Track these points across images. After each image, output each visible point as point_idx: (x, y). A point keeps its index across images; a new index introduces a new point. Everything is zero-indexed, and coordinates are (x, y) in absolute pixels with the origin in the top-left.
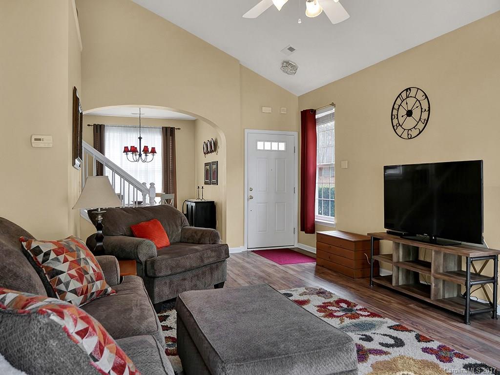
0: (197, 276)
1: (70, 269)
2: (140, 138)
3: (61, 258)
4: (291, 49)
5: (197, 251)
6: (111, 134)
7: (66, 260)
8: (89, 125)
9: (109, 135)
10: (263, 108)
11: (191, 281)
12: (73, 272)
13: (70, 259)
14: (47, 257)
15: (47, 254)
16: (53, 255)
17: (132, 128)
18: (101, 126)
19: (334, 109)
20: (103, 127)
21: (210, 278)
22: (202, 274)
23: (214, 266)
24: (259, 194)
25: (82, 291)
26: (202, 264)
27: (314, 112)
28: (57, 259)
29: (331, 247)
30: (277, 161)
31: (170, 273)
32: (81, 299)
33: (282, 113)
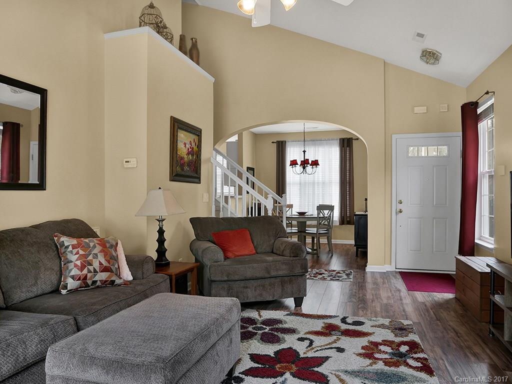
0: (263, 286)
1: (77, 260)
2: (304, 152)
3: (75, 251)
4: (420, 35)
5: (266, 261)
6: (292, 149)
7: (77, 253)
8: (273, 142)
9: (290, 150)
10: (415, 108)
11: (255, 290)
12: (79, 263)
13: (81, 252)
14: (66, 249)
15: (67, 247)
16: (70, 248)
17: (310, 142)
18: (282, 142)
19: (493, 99)
20: (284, 142)
21: (280, 290)
22: (270, 286)
23: (286, 279)
24: (410, 208)
25: (80, 278)
26: (267, 275)
27: (475, 105)
28: (71, 252)
29: (464, 277)
30: (435, 169)
31: (226, 278)
32: (77, 284)
33: (441, 111)
